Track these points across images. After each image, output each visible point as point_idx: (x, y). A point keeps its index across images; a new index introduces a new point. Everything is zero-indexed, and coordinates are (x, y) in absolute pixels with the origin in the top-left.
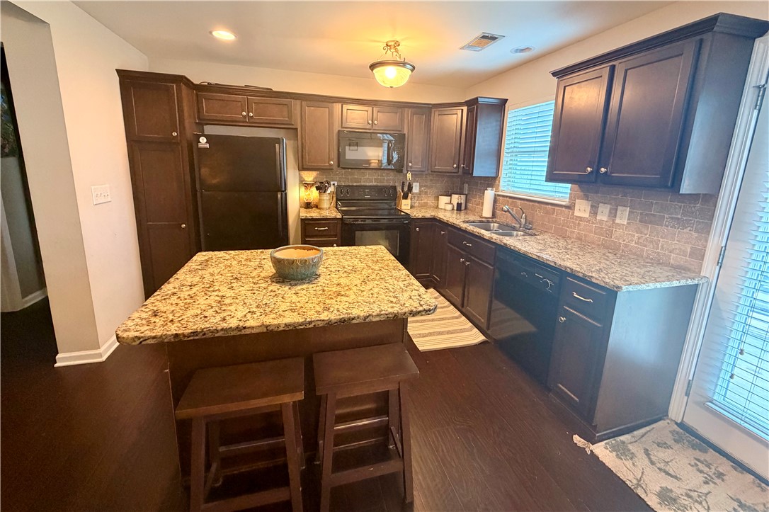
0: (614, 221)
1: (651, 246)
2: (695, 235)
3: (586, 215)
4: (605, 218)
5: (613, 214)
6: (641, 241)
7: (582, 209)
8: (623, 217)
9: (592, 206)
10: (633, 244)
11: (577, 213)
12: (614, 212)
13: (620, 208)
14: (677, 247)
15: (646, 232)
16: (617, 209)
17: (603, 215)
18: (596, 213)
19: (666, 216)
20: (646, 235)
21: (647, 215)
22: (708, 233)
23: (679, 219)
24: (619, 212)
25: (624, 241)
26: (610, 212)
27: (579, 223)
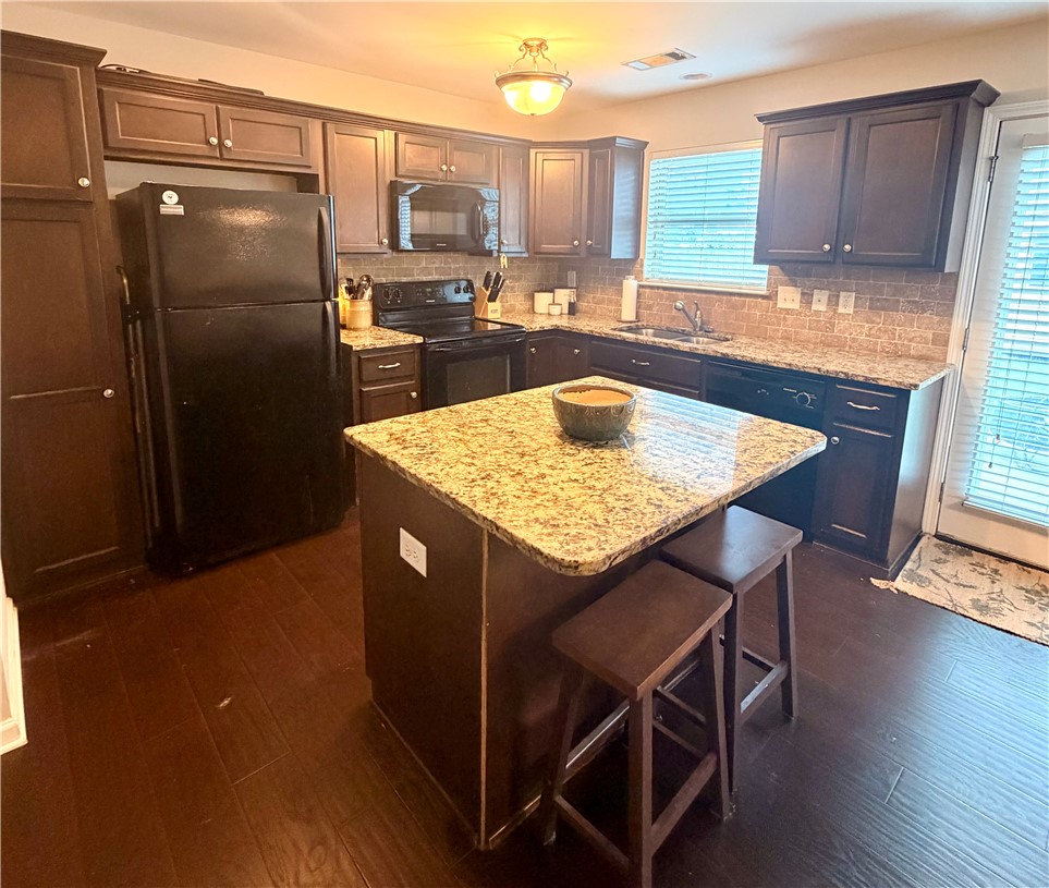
0: (835, 311)
1: (886, 337)
2: (936, 319)
3: (796, 306)
4: (823, 308)
5: (833, 302)
6: (873, 332)
7: (789, 298)
8: (847, 304)
9: (803, 294)
10: (863, 337)
11: (781, 304)
12: (834, 299)
13: (842, 294)
14: (918, 334)
15: (878, 320)
16: (838, 296)
17: (820, 303)
18: (810, 303)
19: (902, 299)
20: (878, 324)
21: (878, 299)
22: (951, 315)
23: (917, 302)
24: (841, 300)
25: (851, 334)
26: (829, 300)
27: (785, 318)
